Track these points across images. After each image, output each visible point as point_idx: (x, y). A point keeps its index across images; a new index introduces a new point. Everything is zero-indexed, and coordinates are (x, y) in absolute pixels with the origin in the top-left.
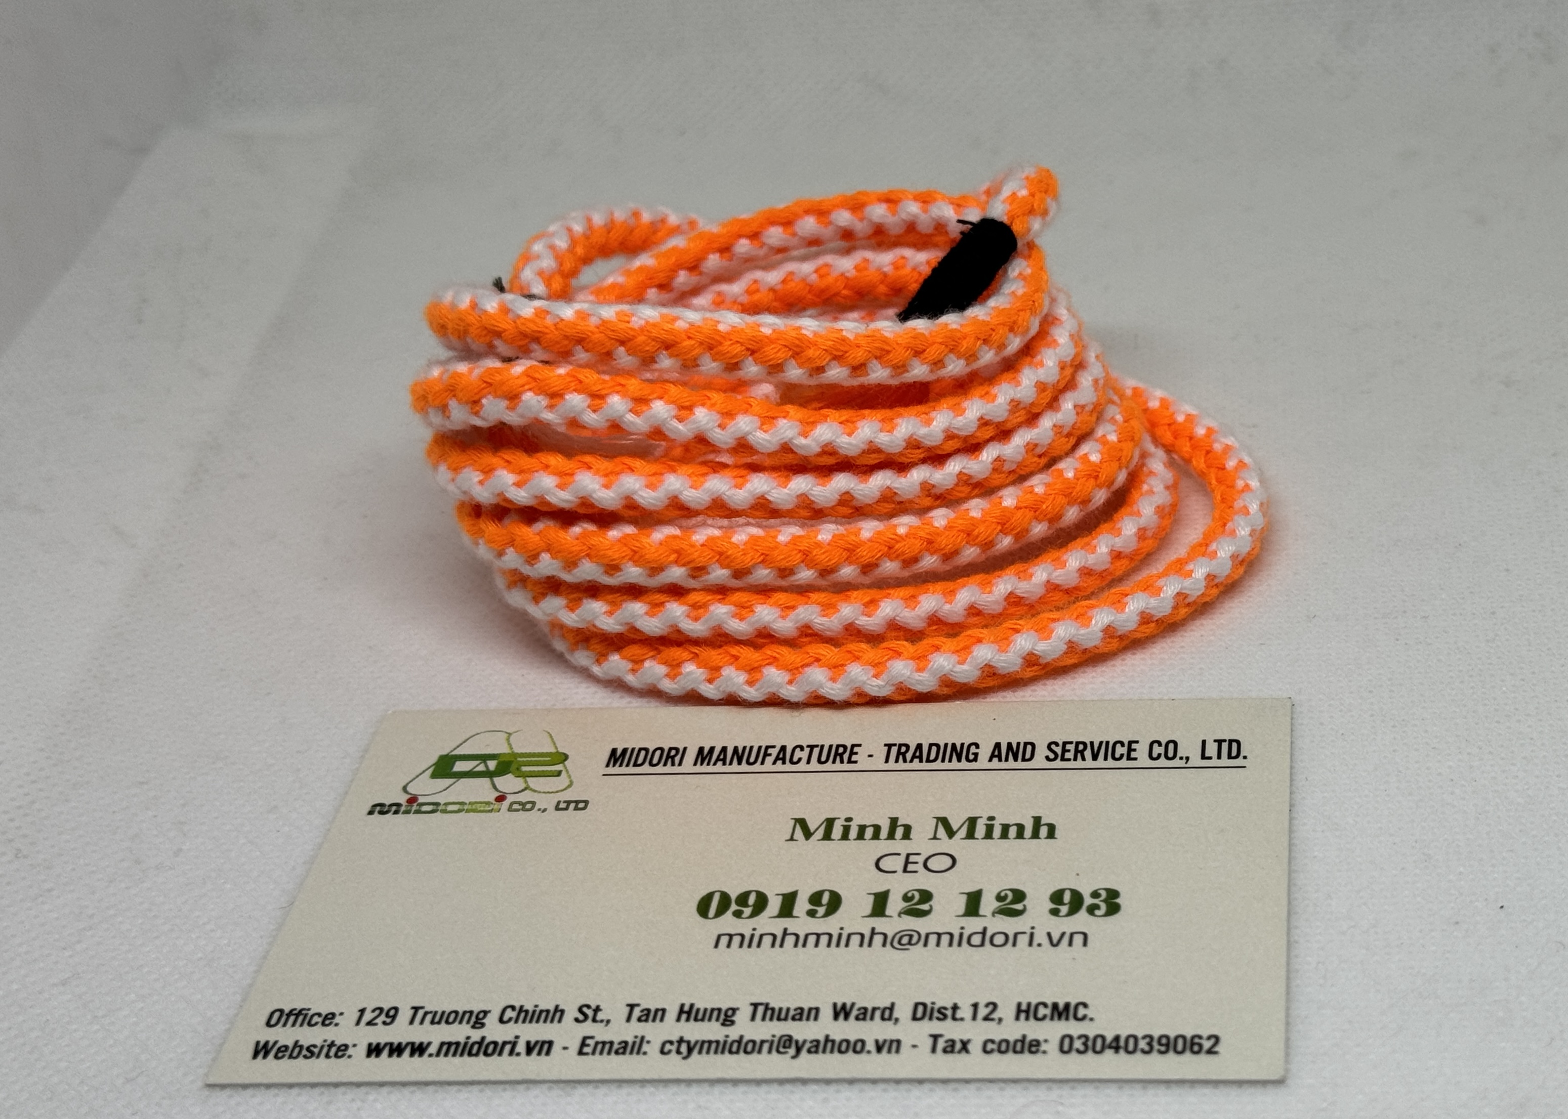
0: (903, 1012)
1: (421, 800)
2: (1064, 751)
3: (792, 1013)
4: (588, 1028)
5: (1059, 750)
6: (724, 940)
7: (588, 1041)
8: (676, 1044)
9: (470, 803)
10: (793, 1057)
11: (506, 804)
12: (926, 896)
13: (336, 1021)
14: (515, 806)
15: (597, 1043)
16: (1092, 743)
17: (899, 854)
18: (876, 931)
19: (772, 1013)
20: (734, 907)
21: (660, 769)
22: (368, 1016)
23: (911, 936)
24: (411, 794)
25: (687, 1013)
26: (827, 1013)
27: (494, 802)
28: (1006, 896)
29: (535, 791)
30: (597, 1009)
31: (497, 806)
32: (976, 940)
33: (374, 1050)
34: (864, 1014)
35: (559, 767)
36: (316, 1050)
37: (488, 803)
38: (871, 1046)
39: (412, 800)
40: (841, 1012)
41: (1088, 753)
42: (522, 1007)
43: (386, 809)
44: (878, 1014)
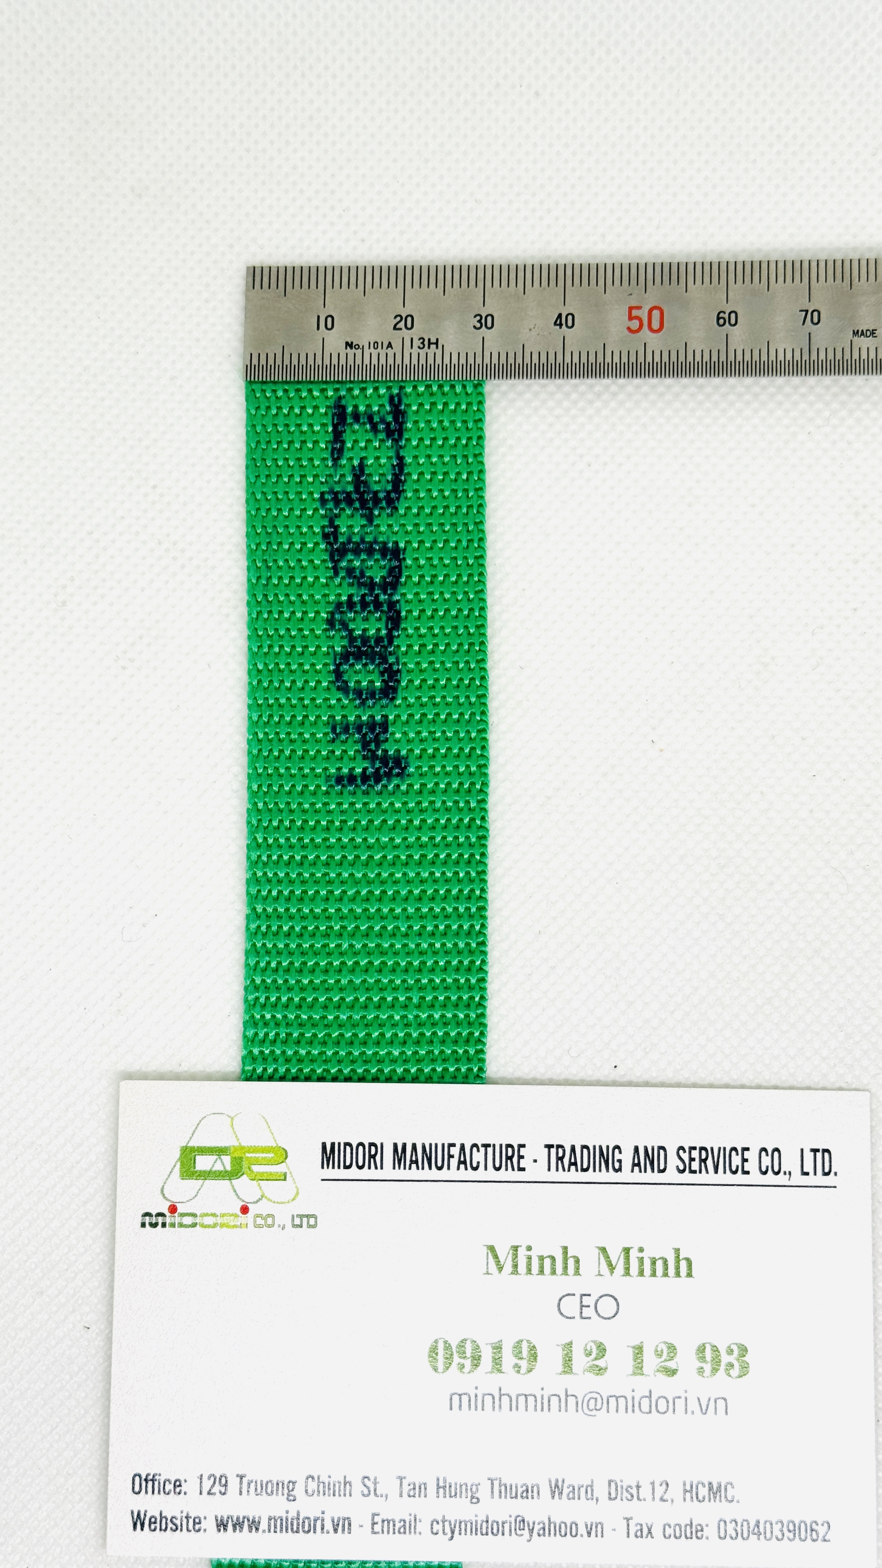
0: (601, 1490)
1: (181, 1209)
2: (692, 1160)
3: (520, 1490)
4: (373, 1504)
5: (685, 1157)
6: (456, 1399)
7: (377, 1519)
8: (441, 1523)
9: (223, 1215)
10: (529, 1541)
11: (251, 1214)
12: (602, 1350)
13: (184, 1489)
14: (259, 1221)
15: (383, 1521)
16: (712, 1149)
17: (574, 1295)
18: (569, 1393)
19: (507, 1491)
20: (456, 1359)
21: (365, 1173)
22: (207, 1484)
23: (596, 1399)
24: (169, 1201)
25: (444, 1488)
26: (545, 1491)
27: (241, 1215)
28: (662, 1351)
29: (269, 1200)
30: (375, 1483)
31: (243, 1219)
32: (645, 1403)
33: (221, 1525)
34: (574, 1493)
35: (281, 1168)
36: (178, 1522)
37: (236, 1216)
38: (582, 1530)
39: (173, 1209)
40: (556, 1489)
41: (710, 1162)
42: (319, 1478)
43: (154, 1221)
44: (583, 1490)
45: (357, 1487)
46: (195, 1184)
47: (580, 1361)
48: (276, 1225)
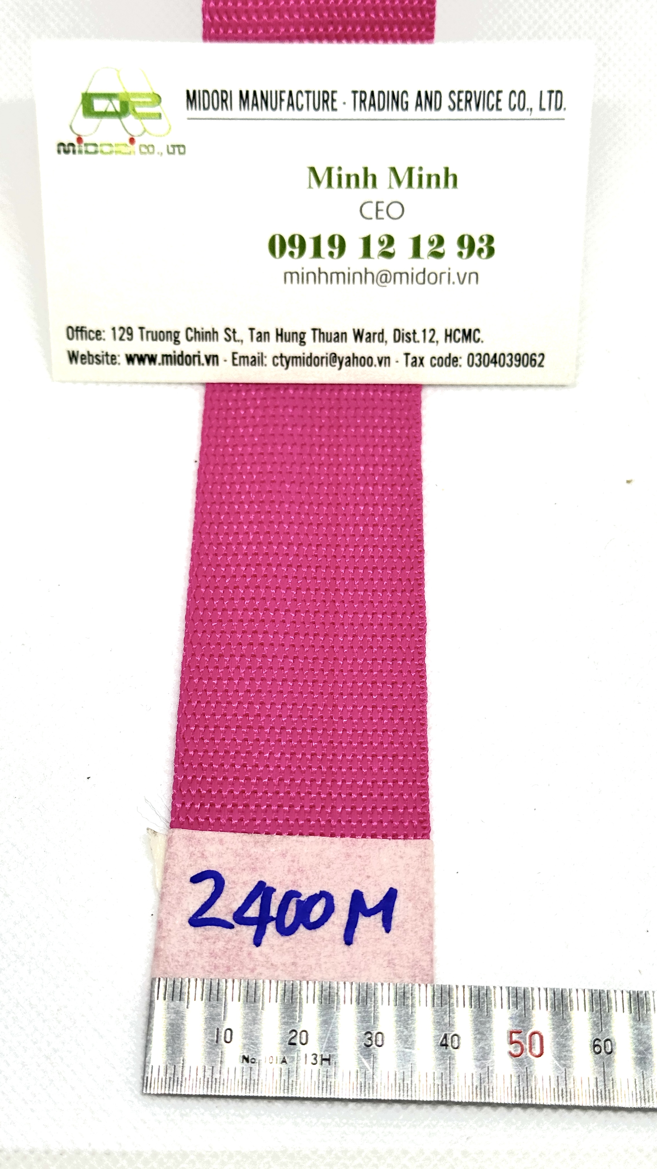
45: (222, 335)
46: (94, 121)
47: (375, 248)
48: (156, 152)
